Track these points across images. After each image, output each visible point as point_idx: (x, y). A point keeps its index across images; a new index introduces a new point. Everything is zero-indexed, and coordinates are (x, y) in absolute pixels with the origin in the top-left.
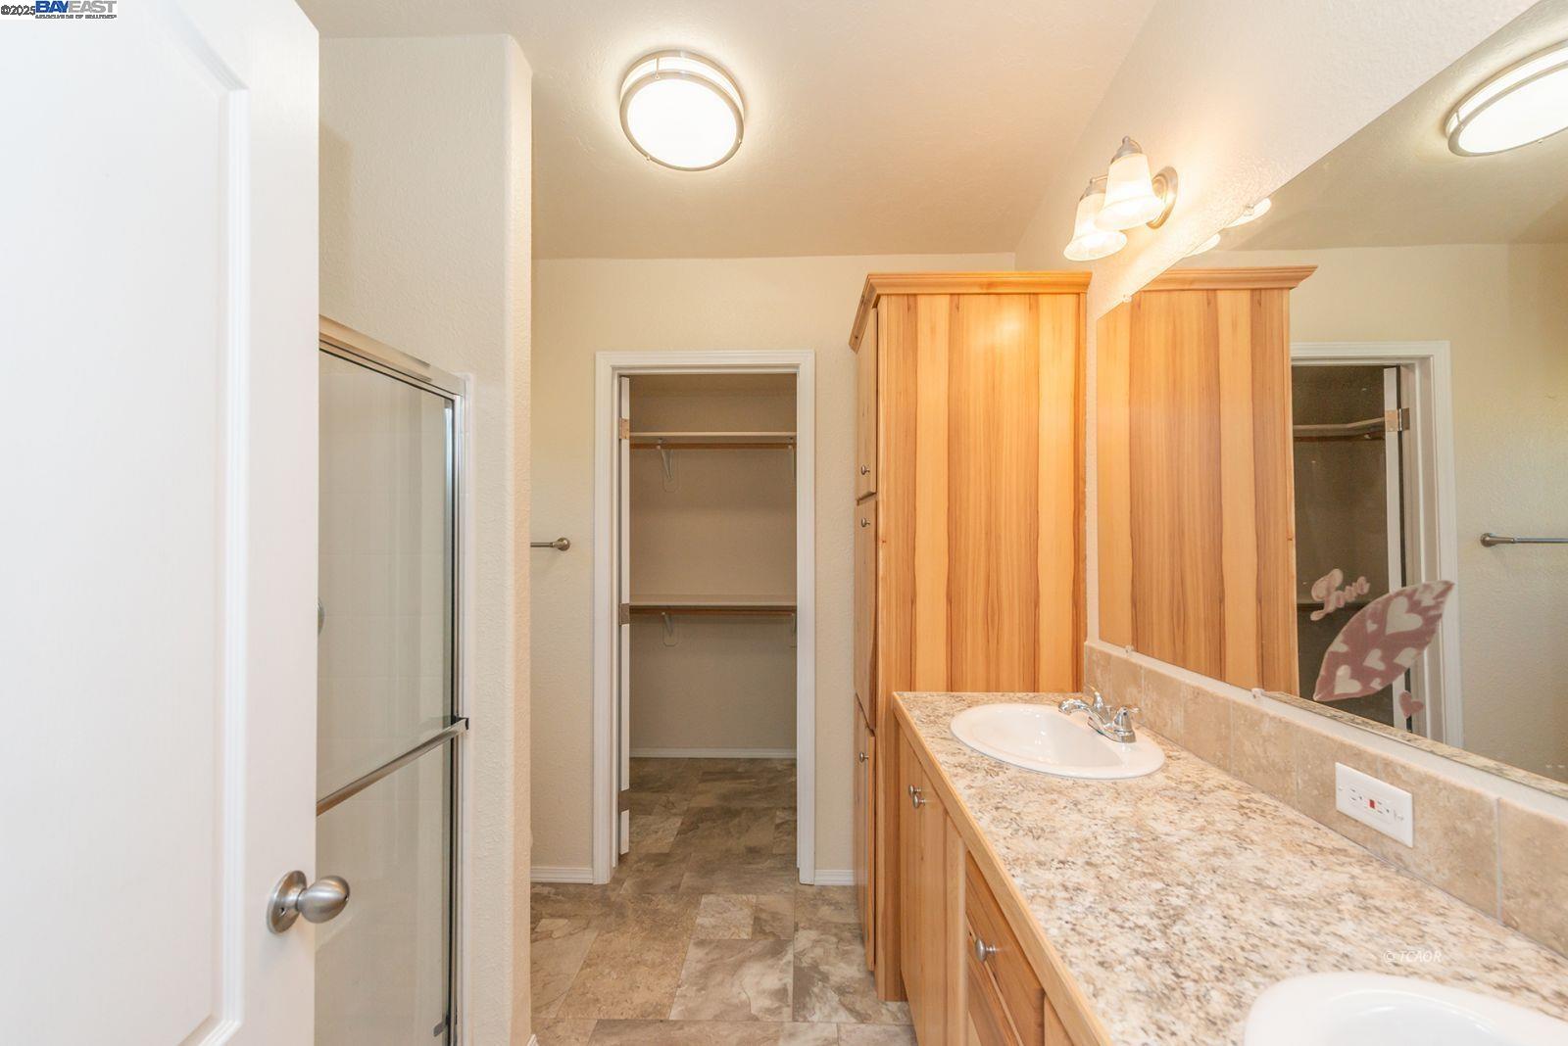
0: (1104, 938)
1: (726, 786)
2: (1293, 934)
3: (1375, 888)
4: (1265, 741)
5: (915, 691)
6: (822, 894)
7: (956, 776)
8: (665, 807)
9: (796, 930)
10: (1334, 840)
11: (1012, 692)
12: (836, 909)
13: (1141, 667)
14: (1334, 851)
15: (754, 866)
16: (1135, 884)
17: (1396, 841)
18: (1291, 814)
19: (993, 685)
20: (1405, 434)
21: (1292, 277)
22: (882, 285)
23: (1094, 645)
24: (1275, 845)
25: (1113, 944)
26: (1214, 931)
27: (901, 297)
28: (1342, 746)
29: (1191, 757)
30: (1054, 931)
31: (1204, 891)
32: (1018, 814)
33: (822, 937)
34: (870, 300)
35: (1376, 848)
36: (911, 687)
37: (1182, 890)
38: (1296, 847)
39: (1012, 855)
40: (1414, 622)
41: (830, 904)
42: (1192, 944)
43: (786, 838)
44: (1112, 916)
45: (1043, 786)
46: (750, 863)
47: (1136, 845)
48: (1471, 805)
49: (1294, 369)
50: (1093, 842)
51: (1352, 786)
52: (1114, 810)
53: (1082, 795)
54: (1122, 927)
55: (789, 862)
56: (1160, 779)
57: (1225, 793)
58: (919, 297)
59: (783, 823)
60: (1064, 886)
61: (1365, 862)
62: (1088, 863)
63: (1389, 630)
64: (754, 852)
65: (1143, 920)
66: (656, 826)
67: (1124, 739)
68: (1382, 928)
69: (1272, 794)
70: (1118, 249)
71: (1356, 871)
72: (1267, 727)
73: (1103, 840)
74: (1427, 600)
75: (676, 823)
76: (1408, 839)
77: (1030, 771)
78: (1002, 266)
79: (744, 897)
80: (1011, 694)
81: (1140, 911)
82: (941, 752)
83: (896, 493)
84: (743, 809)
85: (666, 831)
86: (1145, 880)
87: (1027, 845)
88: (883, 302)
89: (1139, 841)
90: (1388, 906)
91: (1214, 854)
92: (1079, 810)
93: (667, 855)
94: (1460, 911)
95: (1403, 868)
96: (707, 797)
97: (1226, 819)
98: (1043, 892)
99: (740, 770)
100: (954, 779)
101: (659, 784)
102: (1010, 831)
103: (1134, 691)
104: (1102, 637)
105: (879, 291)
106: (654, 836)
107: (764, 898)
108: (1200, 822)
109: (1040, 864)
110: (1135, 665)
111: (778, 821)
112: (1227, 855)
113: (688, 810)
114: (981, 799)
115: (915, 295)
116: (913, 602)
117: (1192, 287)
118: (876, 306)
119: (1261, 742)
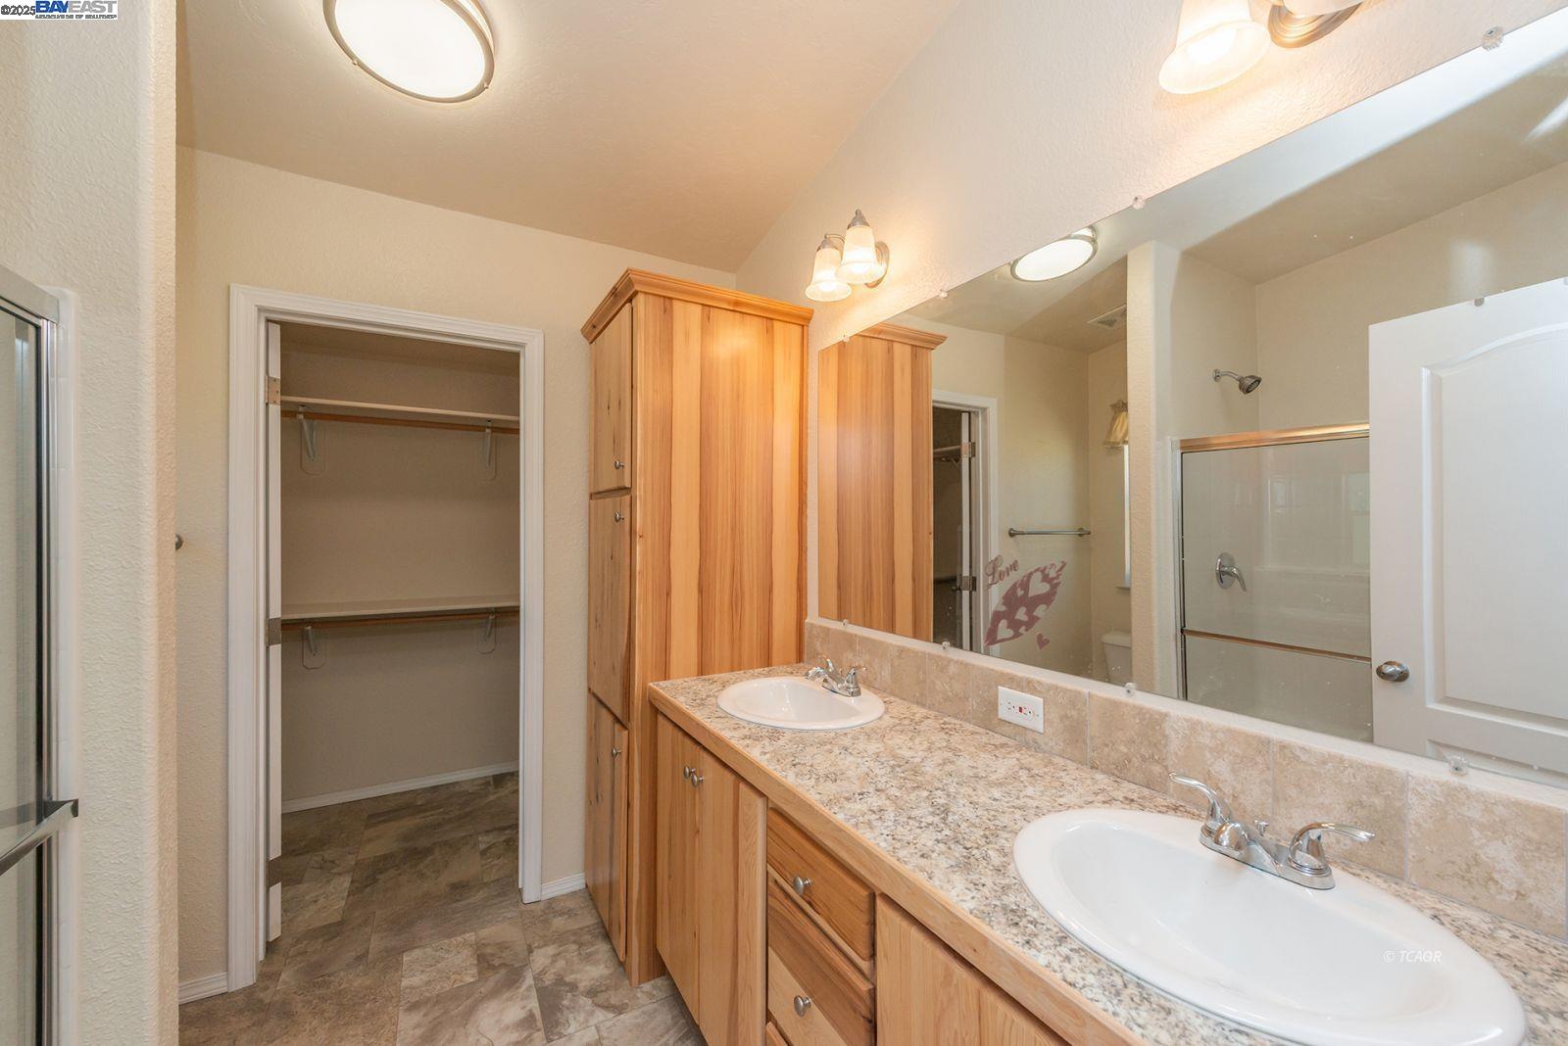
0: (915, 838)
1: (408, 823)
2: (1007, 802)
3: (1030, 763)
4: (951, 679)
5: (669, 679)
6: (551, 906)
7: (748, 746)
8: (321, 868)
9: (530, 951)
10: (999, 740)
11: (751, 668)
12: (570, 917)
13: (856, 636)
14: (1003, 745)
15: (463, 903)
16: (913, 796)
17: (1034, 731)
18: (970, 727)
19: (737, 665)
20: (973, 459)
21: (935, 341)
22: (640, 282)
23: (812, 621)
24: (972, 749)
25: (923, 841)
26: (969, 813)
27: (657, 298)
28: (1002, 674)
29: (897, 700)
30: (883, 844)
31: (952, 790)
32: (812, 766)
33: (561, 949)
34: (623, 294)
35: (1021, 738)
36: (666, 676)
37: (939, 793)
38: (983, 747)
39: (825, 799)
40: (1045, 588)
41: (562, 914)
42: (964, 825)
43: (496, 862)
44: (911, 822)
45: (816, 740)
46: (459, 901)
47: (898, 769)
48: (1075, 699)
49: (934, 408)
50: (871, 775)
51: (1008, 699)
52: (873, 747)
53: (847, 742)
54: (921, 828)
55: (509, 884)
56: (888, 721)
57: (930, 721)
58: (675, 302)
59: (489, 848)
60: (871, 810)
61: (1018, 748)
62: (878, 790)
63: (1031, 594)
64: (460, 888)
65: (930, 819)
66: (312, 895)
67: (852, 694)
68: (1045, 786)
69: (956, 717)
70: (843, 297)
71: (1018, 755)
72: (952, 669)
73: (877, 771)
74: (1052, 574)
75: (345, 882)
76: (1040, 728)
77: (801, 731)
78: (724, 284)
79: (459, 939)
80: (751, 671)
81: (923, 811)
82: (724, 729)
83: (652, 489)
84: (435, 844)
85: (330, 898)
86: (916, 792)
87: (830, 788)
88: (640, 299)
89: (900, 766)
90: (1041, 772)
91: (945, 763)
92: (850, 753)
93: (340, 923)
94: (1071, 765)
95: (1038, 748)
96: (383, 841)
97: (939, 739)
98: (861, 819)
99: (419, 803)
100: (748, 749)
101: (303, 843)
102: (813, 780)
103: (850, 656)
104: (822, 614)
105: (637, 287)
106: (313, 908)
107: (485, 933)
108: (926, 745)
109: (848, 799)
110: (851, 635)
111: (482, 847)
112: (952, 762)
113: (356, 864)
114: (778, 761)
115: (670, 298)
116: (668, 594)
117: (880, 336)
118: (630, 300)
119: (948, 680)
